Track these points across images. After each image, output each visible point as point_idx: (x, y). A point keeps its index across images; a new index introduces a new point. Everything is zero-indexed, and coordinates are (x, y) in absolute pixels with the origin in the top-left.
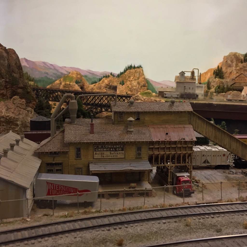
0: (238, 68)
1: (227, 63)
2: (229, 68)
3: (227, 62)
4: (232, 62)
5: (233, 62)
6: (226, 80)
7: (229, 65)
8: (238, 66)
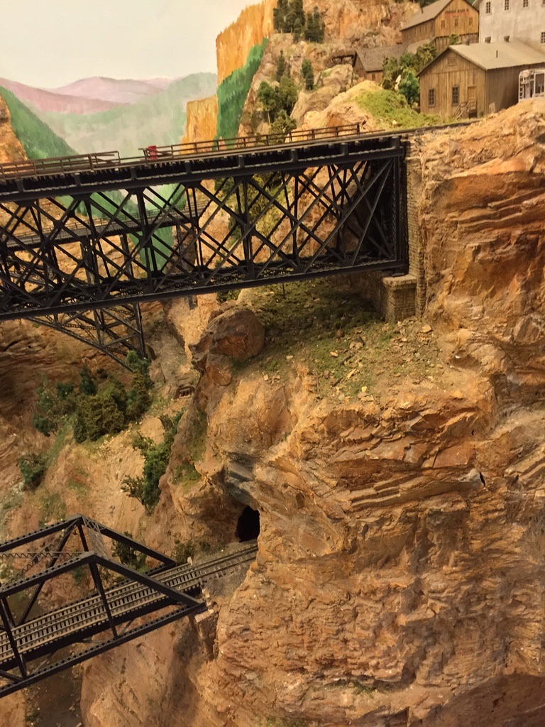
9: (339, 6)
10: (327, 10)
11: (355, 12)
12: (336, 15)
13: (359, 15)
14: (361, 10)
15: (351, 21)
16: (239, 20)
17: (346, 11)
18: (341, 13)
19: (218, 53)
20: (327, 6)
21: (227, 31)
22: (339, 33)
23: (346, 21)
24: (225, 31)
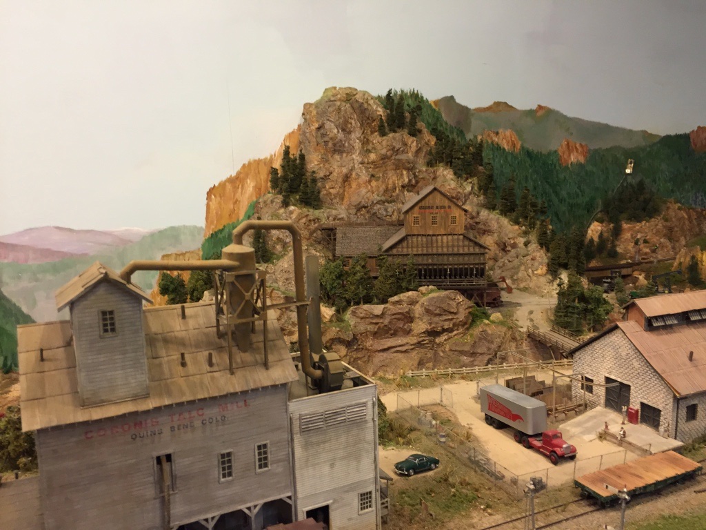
0: (373, 156)
1: (324, 135)
2: (337, 157)
3: (322, 131)
4: (343, 130)
5: (350, 132)
6: (334, 212)
7: (334, 145)
8: (370, 147)
9: (345, 170)
10: (331, 173)
11: (364, 177)
12: (340, 180)
13: (370, 181)
14: (373, 176)
15: (359, 186)
16: (239, 173)
17: (354, 175)
18: (347, 178)
19: (208, 206)
20: (331, 169)
21: (222, 185)
22: (342, 199)
23: (354, 185)
24: (220, 184)
